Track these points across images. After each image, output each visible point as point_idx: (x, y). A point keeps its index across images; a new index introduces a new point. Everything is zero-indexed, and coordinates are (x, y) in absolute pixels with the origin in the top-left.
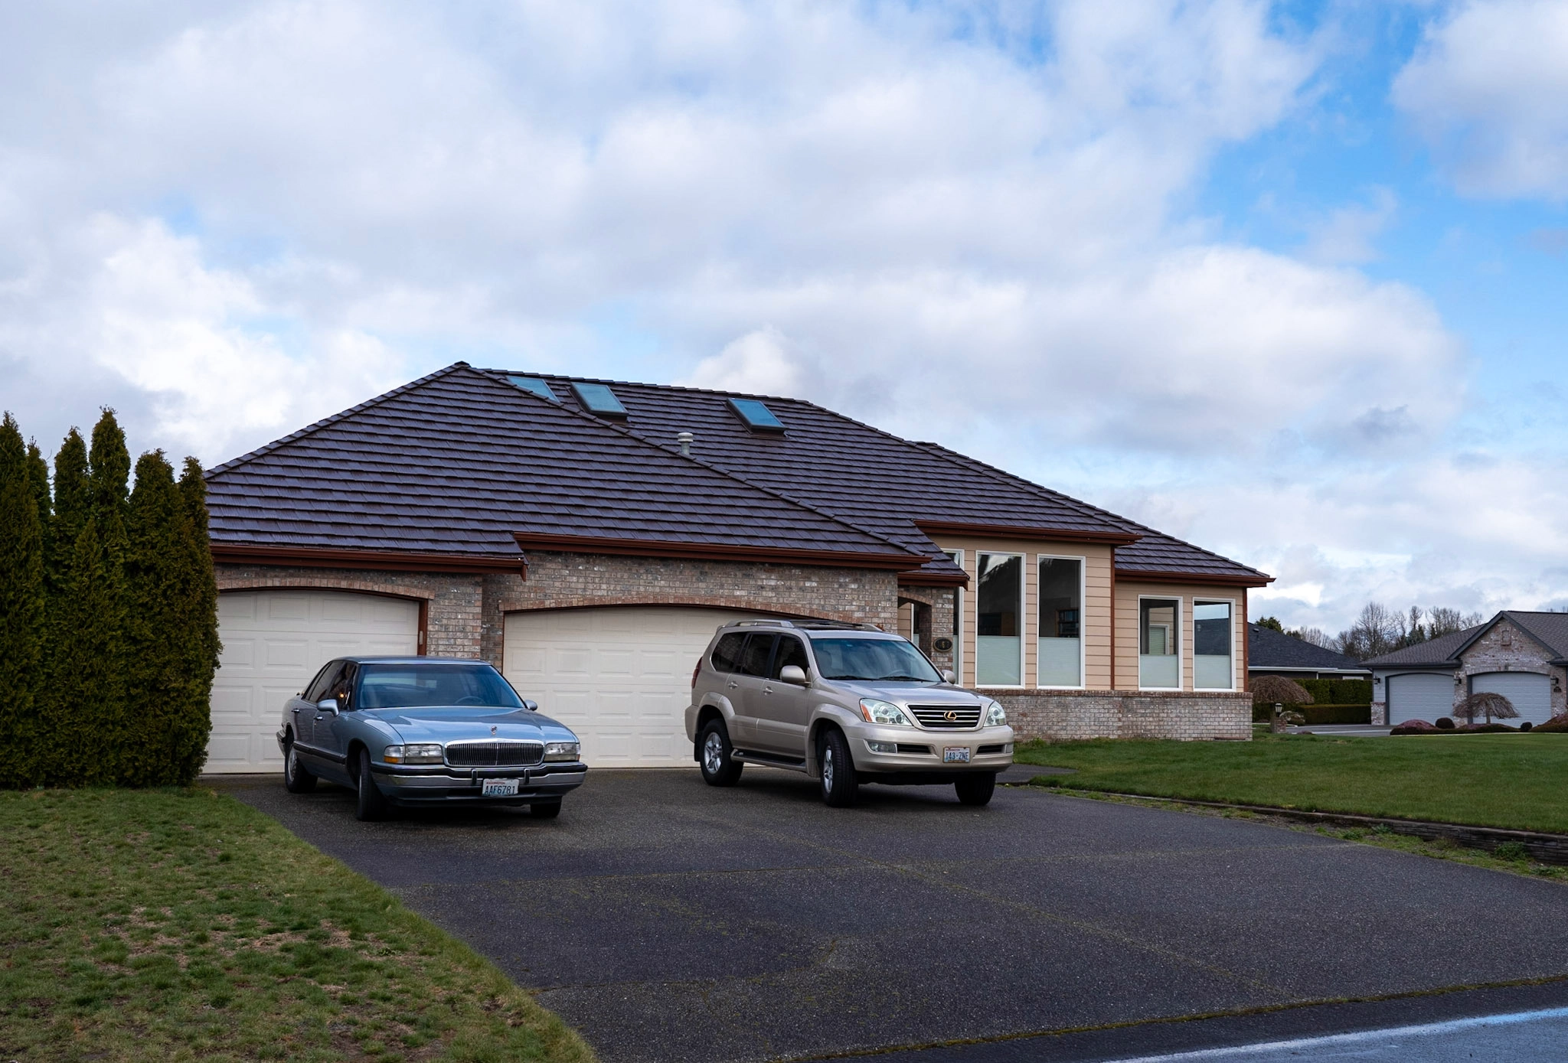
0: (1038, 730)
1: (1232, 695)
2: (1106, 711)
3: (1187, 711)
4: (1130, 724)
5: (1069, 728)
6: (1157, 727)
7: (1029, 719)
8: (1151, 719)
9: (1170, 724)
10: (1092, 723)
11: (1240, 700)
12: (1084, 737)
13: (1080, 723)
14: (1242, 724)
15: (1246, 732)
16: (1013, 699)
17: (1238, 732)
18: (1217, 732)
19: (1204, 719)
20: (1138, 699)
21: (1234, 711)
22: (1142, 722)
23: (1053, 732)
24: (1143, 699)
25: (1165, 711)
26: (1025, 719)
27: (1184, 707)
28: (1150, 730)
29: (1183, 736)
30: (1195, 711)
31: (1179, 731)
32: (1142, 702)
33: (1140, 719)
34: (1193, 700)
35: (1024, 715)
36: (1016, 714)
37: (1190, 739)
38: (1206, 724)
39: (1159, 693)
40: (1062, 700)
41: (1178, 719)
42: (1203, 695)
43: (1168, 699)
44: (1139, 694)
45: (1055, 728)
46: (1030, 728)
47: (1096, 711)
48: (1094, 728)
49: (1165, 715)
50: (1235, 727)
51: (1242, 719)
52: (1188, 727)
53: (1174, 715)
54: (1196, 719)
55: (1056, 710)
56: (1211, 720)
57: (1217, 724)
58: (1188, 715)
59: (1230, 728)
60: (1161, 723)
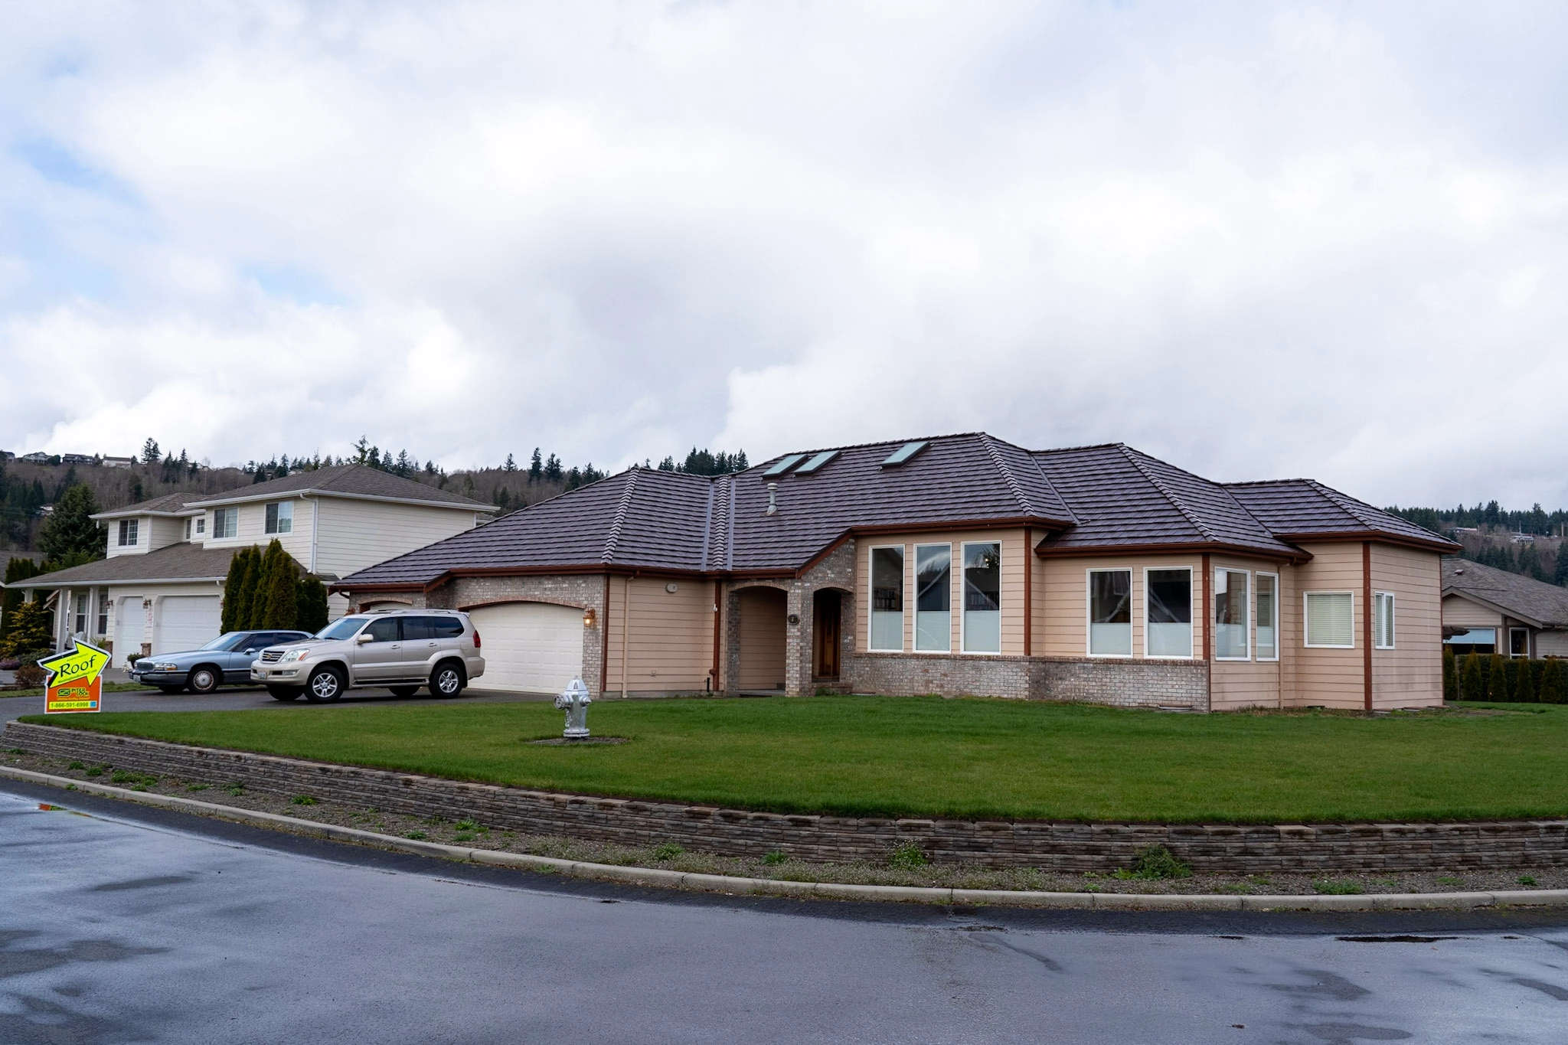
0: (957, 688)
1: (1181, 663)
2: (1014, 674)
3: (1131, 677)
4: (1073, 687)
5: (981, 687)
6: (1100, 692)
7: (949, 678)
8: (1094, 684)
9: (1113, 688)
10: (1002, 684)
11: (1192, 667)
12: (995, 695)
13: (991, 684)
14: (1194, 691)
15: (1199, 700)
16: (937, 662)
17: (1189, 699)
18: (1164, 698)
19: (1150, 686)
20: (1081, 665)
21: (1184, 679)
22: (1085, 686)
23: (968, 690)
24: (1086, 665)
25: (1109, 676)
26: (946, 679)
27: (1129, 673)
28: (1092, 694)
29: (1126, 700)
30: (1140, 678)
31: (1123, 696)
32: (1084, 668)
33: (1083, 683)
34: (1139, 666)
35: (945, 675)
36: (939, 675)
37: (1134, 705)
38: (1152, 690)
39: (1100, 660)
40: (977, 663)
41: (1122, 684)
42: (1147, 662)
43: (1112, 666)
44: (1088, 661)
45: (970, 687)
46: (950, 686)
47: (1005, 673)
48: (1003, 688)
49: (1108, 680)
50: (1186, 695)
51: (1194, 687)
52: (1132, 693)
53: (1117, 681)
54: (1141, 685)
55: (971, 672)
56: (1158, 686)
57: (1165, 690)
58: (1132, 681)
59: (1180, 695)
60: (1104, 688)
